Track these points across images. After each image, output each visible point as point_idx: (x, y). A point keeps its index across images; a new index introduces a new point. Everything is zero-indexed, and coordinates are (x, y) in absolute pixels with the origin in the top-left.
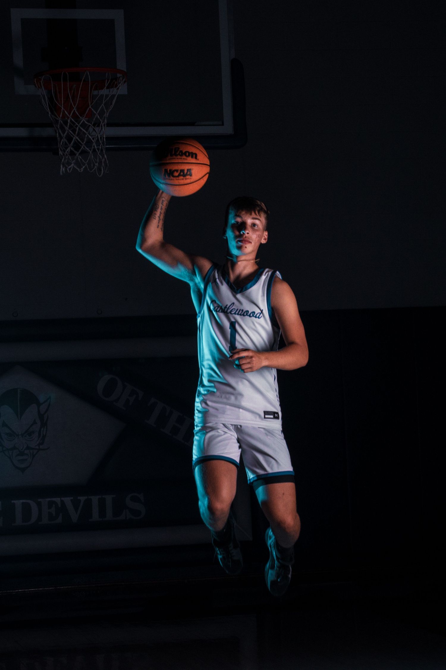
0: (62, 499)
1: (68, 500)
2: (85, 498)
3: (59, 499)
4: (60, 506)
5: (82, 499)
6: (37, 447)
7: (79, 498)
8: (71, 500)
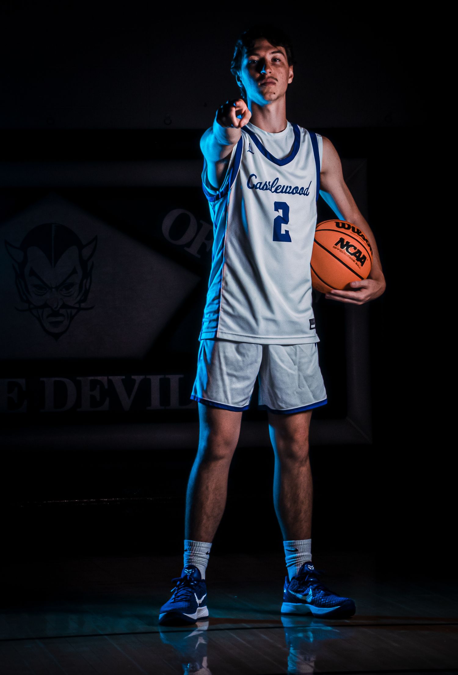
0: (110, 377)
1: (117, 380)
2: (142, 377)
3: (106, 378)
4: (106, 387)
5: (138, 378)
6: (77, 306)
7: (133, 377)
8: (122, 380)
